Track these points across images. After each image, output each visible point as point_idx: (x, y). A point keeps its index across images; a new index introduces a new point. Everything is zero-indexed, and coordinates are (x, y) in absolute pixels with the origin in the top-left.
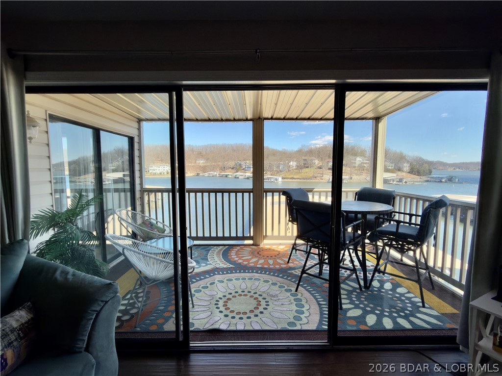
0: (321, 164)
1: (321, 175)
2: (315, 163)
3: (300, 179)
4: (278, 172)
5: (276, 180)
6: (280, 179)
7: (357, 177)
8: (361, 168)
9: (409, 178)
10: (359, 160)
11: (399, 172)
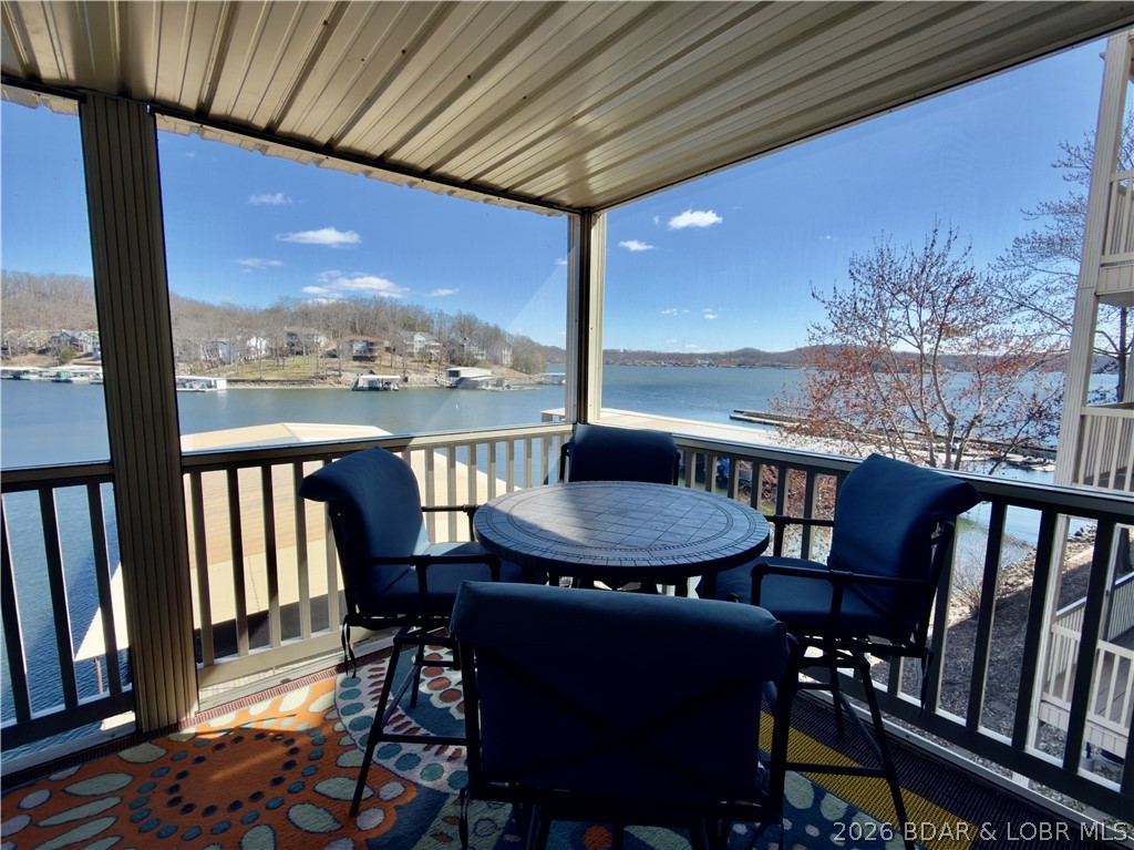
0: (333, 346)
1: (337, 373)
2: (319, 344)
3: (282, 382)
4: (213, 365)
5: (210, 387)
6: (222, 385)
7: (419, 376)
8: (425, 358)
9: (513, 378)
10: (419, 340)
11: (496, 367)
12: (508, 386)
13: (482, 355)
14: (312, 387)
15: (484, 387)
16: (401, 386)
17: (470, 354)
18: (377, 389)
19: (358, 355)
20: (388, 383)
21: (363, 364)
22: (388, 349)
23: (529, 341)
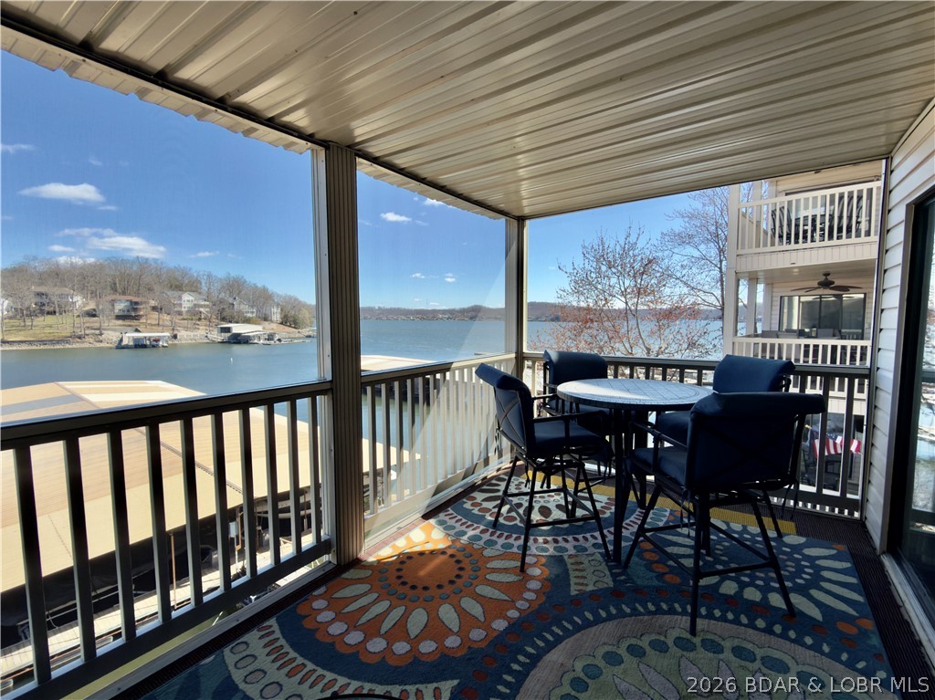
0: (91, 306)
1: (98, 332)
2: (74, 303)
3: (30, 342)
7: (189, 333)
8: (195, 316)
9: (283, 332)
10: (187, 300)
11: (266, 323)
12: (279, 340)
13: (252, 313)
14: (68, 346)
15: (256, 341)
16: (170, 342)
17: (239, 312)
18: (144, 346)
19: (121, 313)
20: (157, 340)
21: (127, 322)
22: (154, 308)
23: (296, 299)
